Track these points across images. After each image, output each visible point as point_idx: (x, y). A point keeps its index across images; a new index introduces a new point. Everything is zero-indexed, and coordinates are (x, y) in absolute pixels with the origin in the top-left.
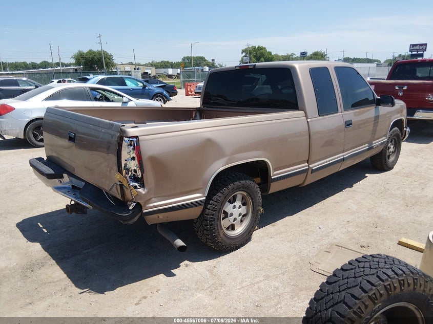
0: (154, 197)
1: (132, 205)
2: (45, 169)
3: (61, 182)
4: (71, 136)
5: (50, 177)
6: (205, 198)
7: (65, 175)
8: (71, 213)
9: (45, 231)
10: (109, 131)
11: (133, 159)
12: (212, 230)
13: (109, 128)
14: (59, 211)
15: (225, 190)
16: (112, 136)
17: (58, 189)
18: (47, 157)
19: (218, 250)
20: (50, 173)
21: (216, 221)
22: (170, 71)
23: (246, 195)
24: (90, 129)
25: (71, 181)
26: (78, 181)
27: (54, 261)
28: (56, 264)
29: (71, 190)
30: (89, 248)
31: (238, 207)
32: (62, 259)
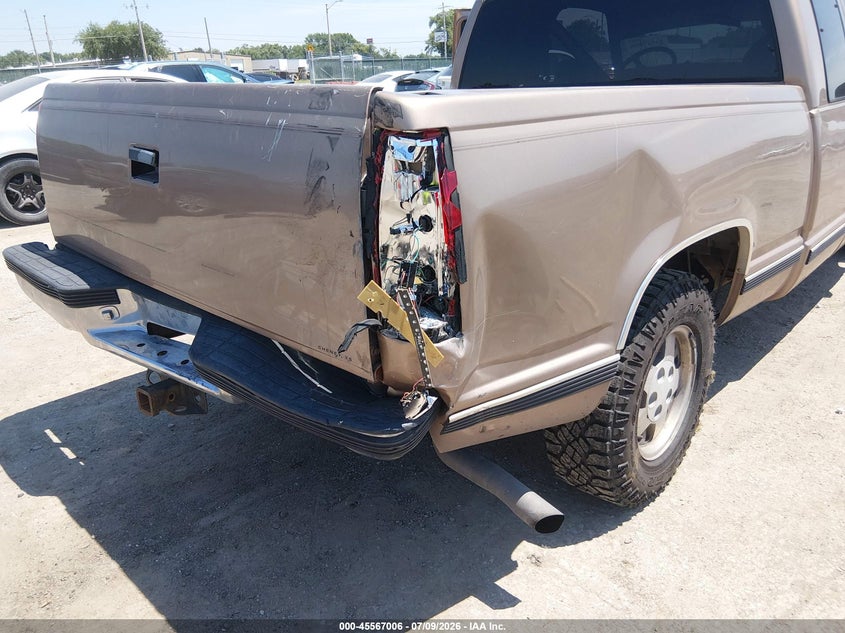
0: (481, 366)
1: (421, 401)
2: (56, 276)
3: (112, 316)
4: (141, 159)
5: (74, 299)
6: (618, 357)
7: (125, 294)
8: (156, 413)
9: (71, 455)
10: (316, 120)
11: (426, 224)
12: (618, 453)
13: (311, 110)
14: (101, 388)
15: (655, 325)
16: (333, 136)
17: (105, 336)
18: (57, 238)
19: (620, 507)
20: (74, 287)
21: (630, 423)
22: (284, 65)
23: (686, 333)
24: (220, 122)
25: (143, 311)
26: (172, 311)
27: (114, 565)
28: (121, 574)
29: (144, 337)
30: (213, 510)
31: (667, 372)
32: (138, 554)
